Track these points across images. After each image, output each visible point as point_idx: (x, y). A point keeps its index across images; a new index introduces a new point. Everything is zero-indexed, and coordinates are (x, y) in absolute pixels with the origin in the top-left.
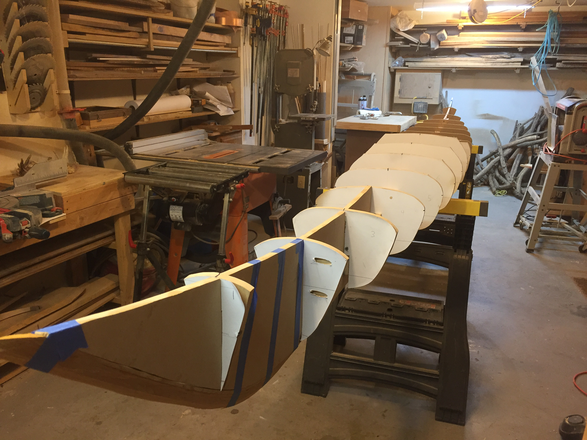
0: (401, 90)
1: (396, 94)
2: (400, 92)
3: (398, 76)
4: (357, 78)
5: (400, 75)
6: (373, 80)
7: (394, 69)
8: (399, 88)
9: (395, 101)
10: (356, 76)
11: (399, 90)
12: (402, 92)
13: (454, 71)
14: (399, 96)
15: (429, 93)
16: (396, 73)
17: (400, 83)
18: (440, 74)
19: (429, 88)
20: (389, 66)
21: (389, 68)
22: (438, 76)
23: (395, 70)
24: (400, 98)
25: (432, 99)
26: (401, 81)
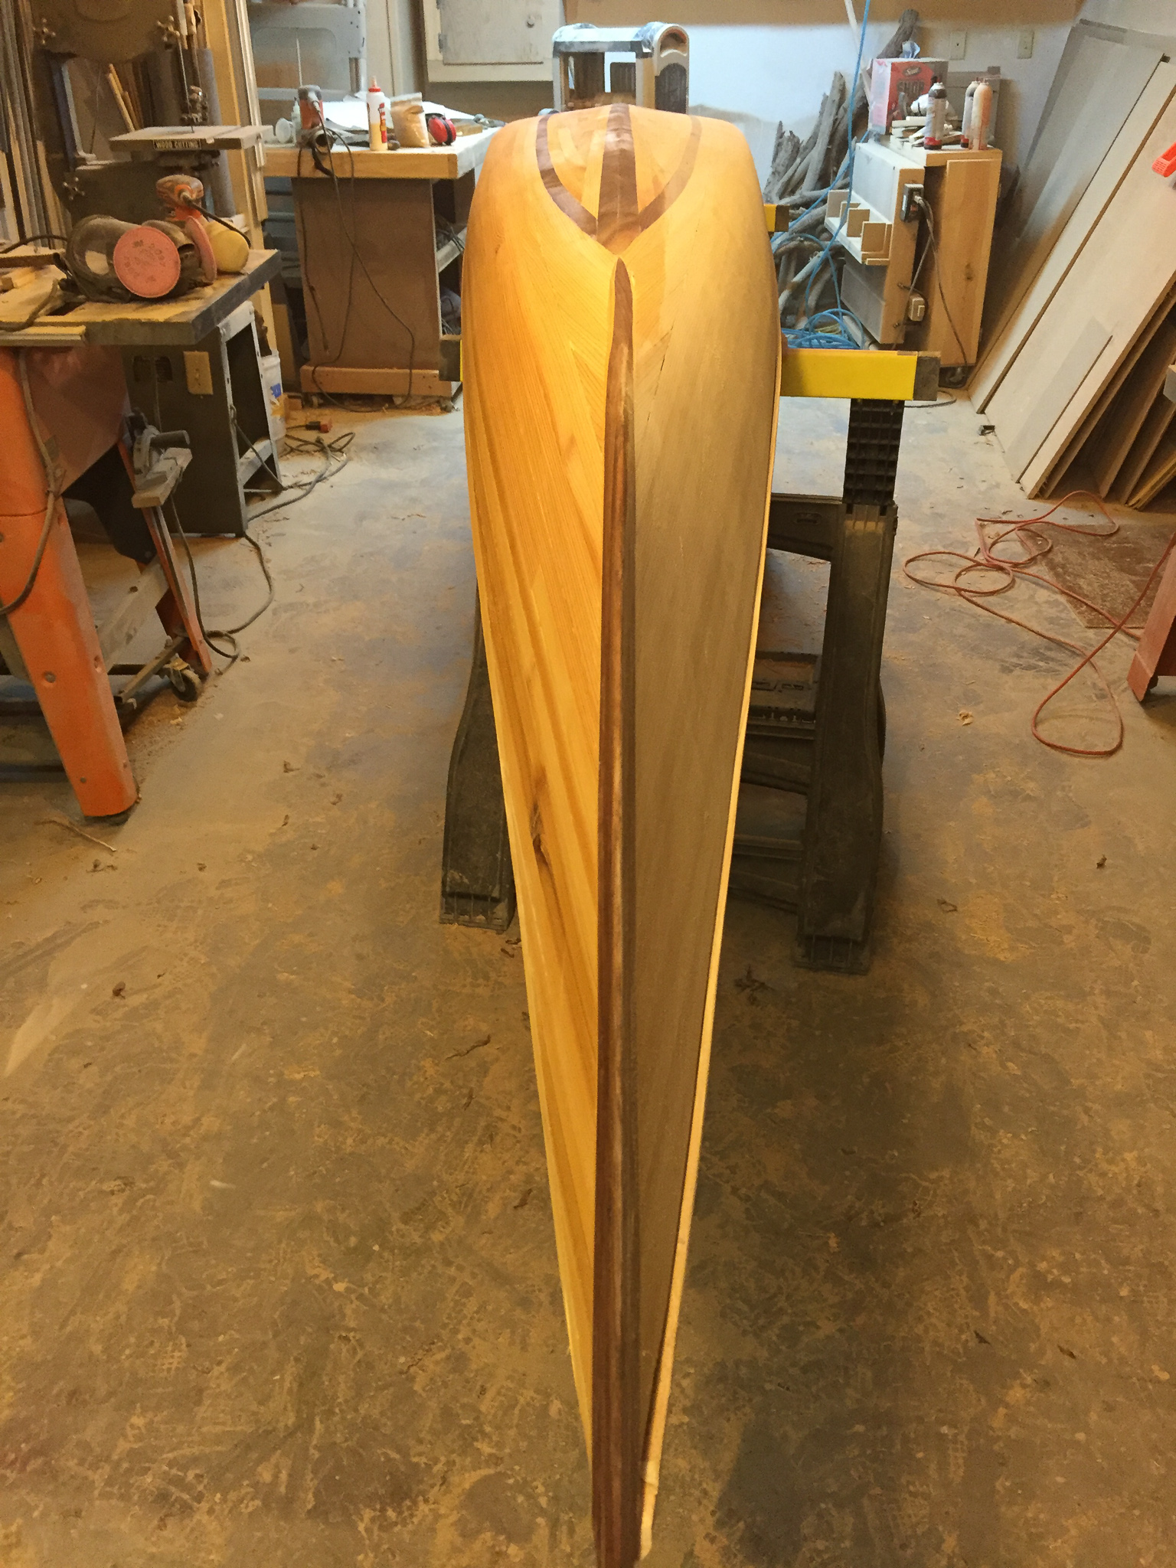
0: (445, 36)
1: (432, 52)
2: (442, 45)
6: (355, 5)
8: (439, 31)
9: (433, 77)
11: (439, 36)
12: (449, 42)
14: (440, 57)
15: (531, 45)
17: (438, 12)
19: (530, 26)
24: (445, 64)
25: (541, 63)
26: (441, 6)
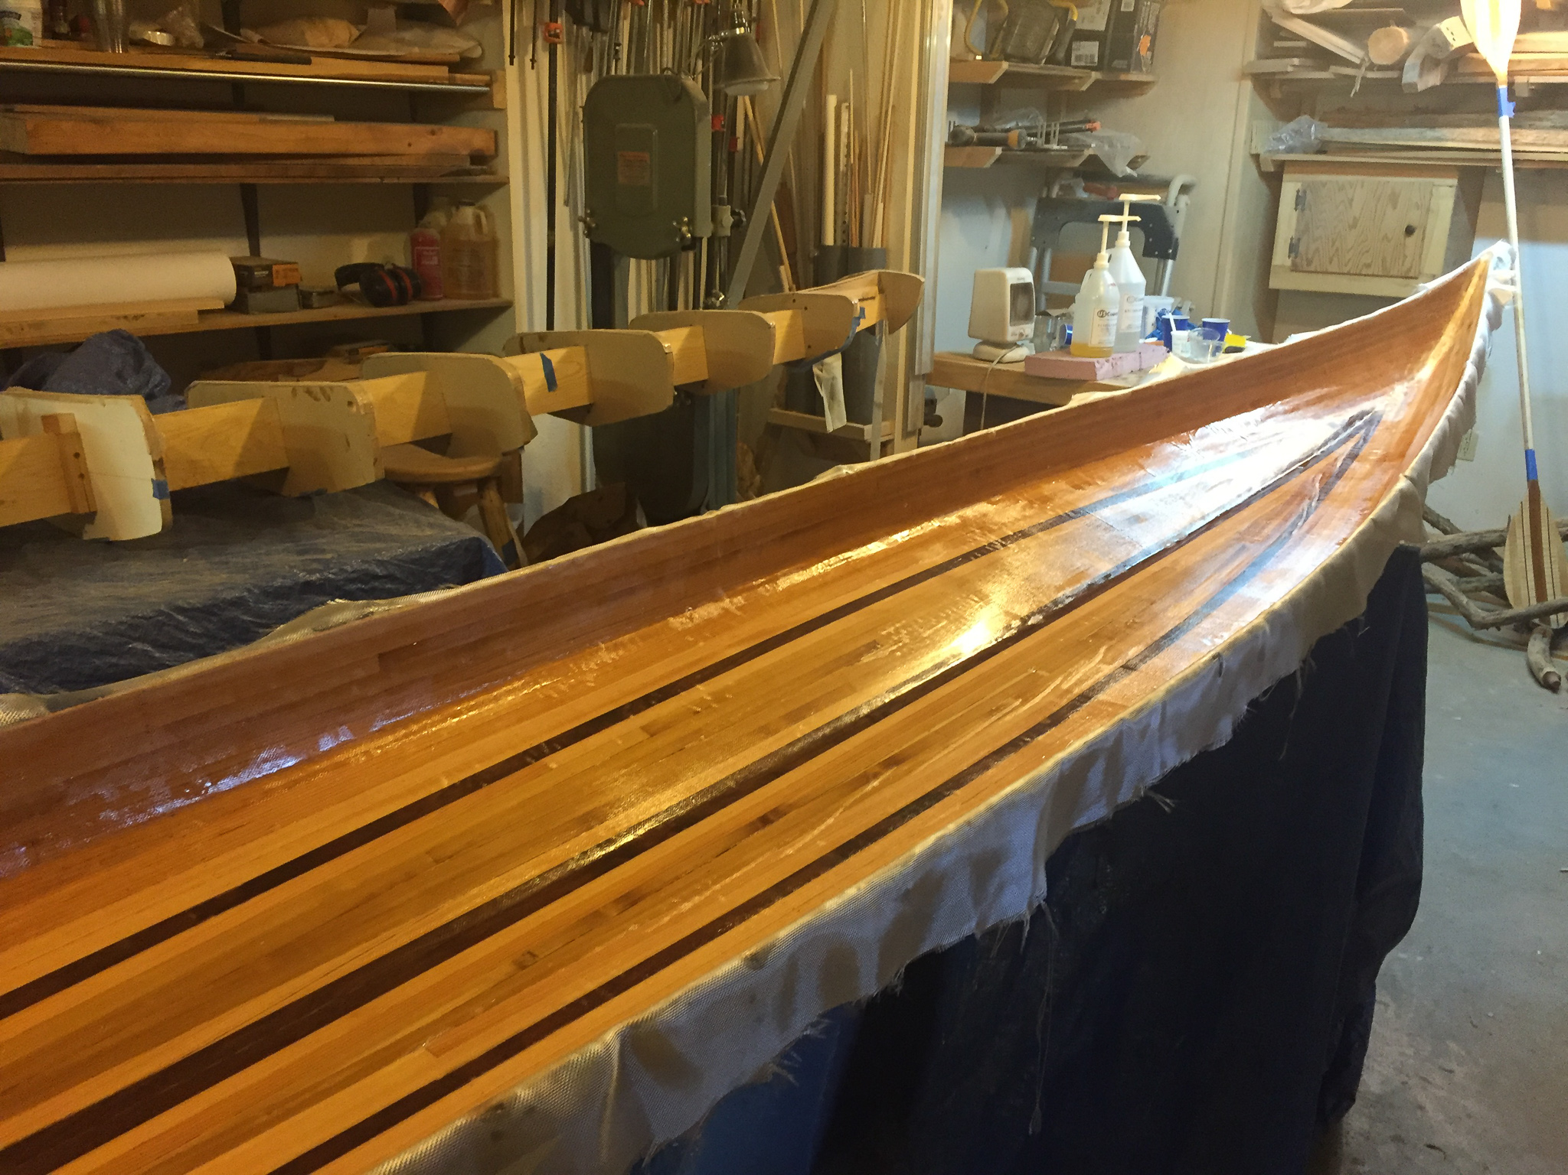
0: (1299, 240)
1: (1281, 256)
2: (1293, 248)
3: (1290, 188)
5: (1299, 186)
7: (1275, 161)
8: (1292, 233)
9: (1275, 283)
10: (1115, 188)
11: (1292, 239)
12: (1302, 248)
14: (1289, 262)
15: (1406, 257)
16: (1285, 177)
17: (1295, 214)
18: (1454, 182)
19: (1409, 233)
20: (1254, 152)
21: (1256, 157)
22: (1444, 191)
23: (1281, 167)
24: (1292, 271)
25: (1415, 278)
26: (1300, 207)
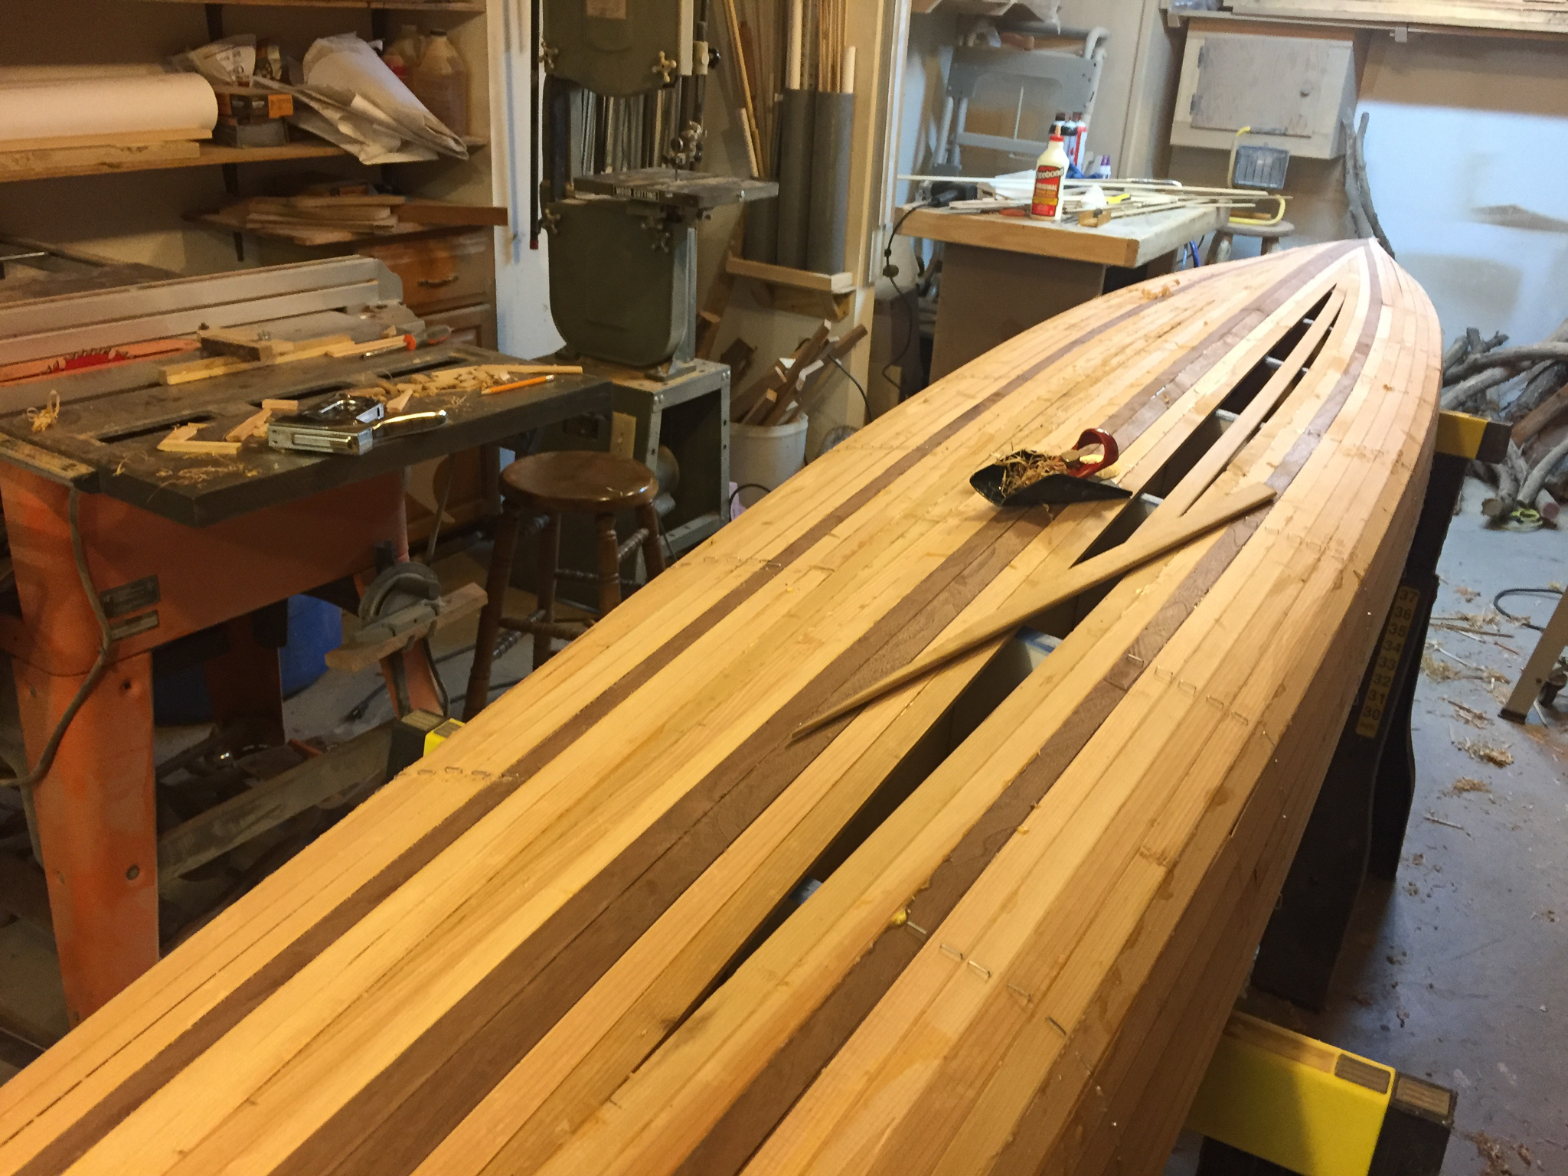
0: (1201, 97)
1: (1182, 112)
2: (1193, 106)
3: (1194, 44)
4: (1038, 46)
5: (1203, 42)
6: (1092, 57)
7: (1181, 17)
8: (1194, 90)
9: (1175, 139)
10: (1033, 39)
11: (1193, 96)
12: (1203, 104)
13: (1401, 35)
14: (1189, 119)
15: (1301, 116)
16: (1190, 34)
17: (1198, 71)
18: (1350, 44)
19: (1304, 95)
20: (1163, 7)
21: (1164, 13)
22: (1341, 53)
23: (1186, 22)
24: (1192, 127)
25: (1308, 137)
26: (1203, 64)
